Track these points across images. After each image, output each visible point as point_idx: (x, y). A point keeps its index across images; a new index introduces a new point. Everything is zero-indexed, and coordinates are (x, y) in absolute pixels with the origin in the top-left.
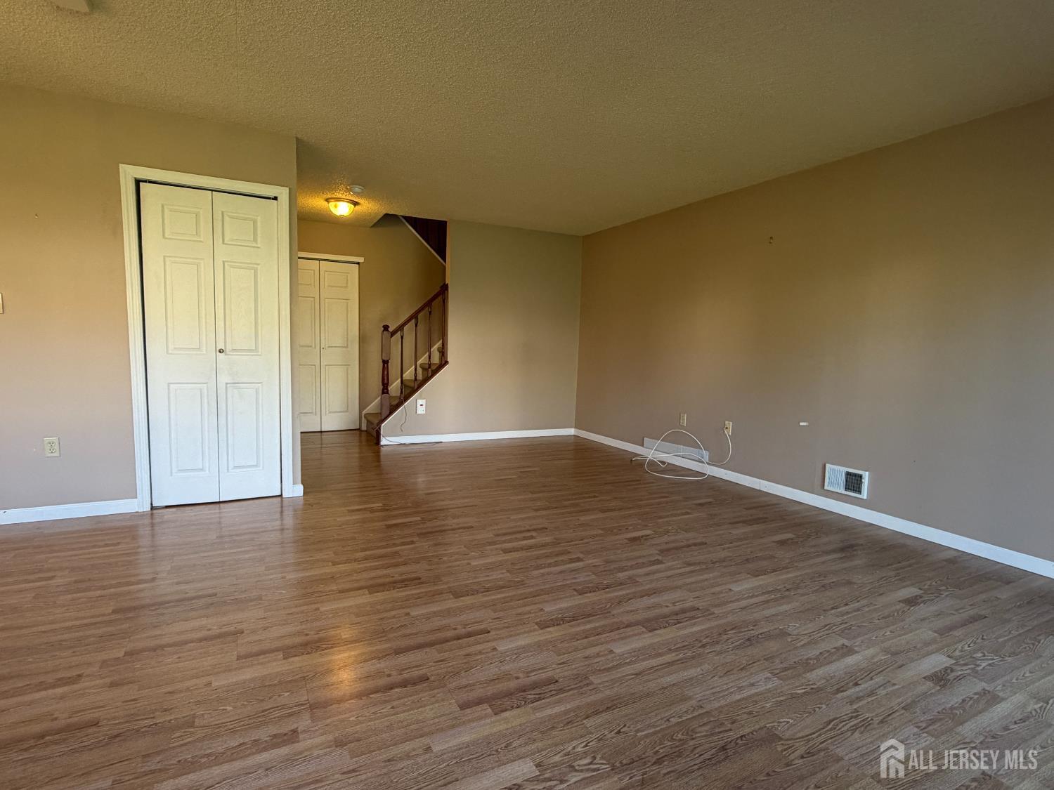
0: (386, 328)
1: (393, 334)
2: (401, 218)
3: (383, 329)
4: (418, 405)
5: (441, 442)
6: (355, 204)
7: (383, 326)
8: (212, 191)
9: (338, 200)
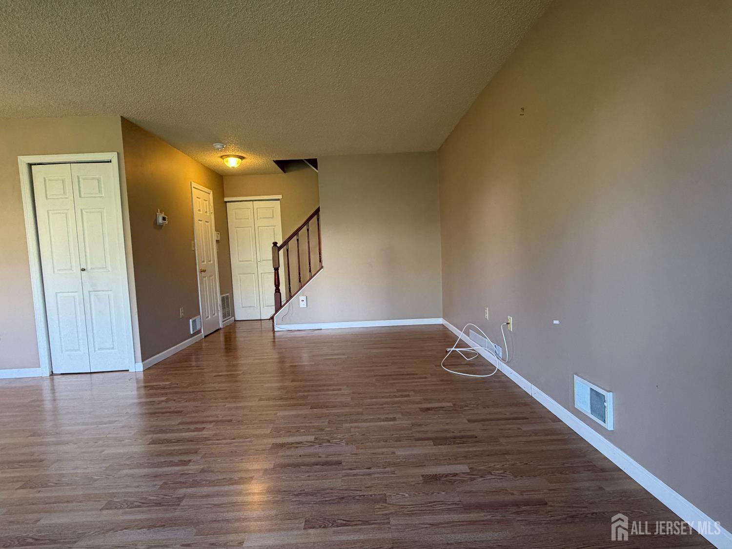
0: (275, 244)
1: (280, 248)
2: (305, 161)
3: (273, 245)
4: (300, 301)
5: (321, 329)
6: (242, 158)
7: (273, 243)
8: (70, 163)
9: (228, 156)
